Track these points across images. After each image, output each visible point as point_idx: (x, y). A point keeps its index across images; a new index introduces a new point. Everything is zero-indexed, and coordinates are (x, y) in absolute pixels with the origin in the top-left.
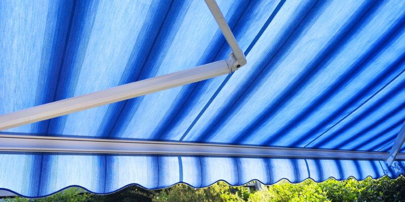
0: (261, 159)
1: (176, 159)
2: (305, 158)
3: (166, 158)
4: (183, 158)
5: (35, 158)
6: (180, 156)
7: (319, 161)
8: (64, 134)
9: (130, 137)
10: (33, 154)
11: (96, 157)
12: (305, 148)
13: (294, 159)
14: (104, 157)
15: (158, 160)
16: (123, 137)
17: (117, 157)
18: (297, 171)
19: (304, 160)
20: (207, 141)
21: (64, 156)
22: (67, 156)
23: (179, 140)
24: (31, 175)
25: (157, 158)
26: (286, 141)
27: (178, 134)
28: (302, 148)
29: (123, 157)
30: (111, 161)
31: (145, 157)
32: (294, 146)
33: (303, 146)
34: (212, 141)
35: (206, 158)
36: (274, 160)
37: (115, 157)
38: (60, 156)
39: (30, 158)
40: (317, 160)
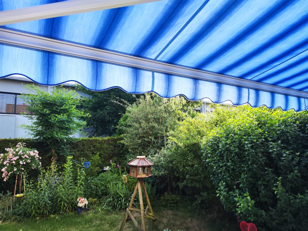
0: (215, 84)
1: (150, 73)
2: (249, 88)
3: (143, 72)
4: (156, 74)
5: (43, 54)
6: (153, 72)
7: (259, 92)
8: (64, 39)
9: (116, 50)
10: (41, 52)
11: (90, 62)
12: (250, 80)
13: (240, 87)
14: (95, 63)
15: (136, 72)
16: (110, 48)
17: (106, 64)
18: (240, 96)
19: (247, 89)
20: (176, 63)
21: (65, 57)
22: (67, 57)
23: (154, 59)
24: (41, 67)
25: (136, 70)
26: (237, 72)
27: (154, 53)
28: (249, 80)
29: (110, 65)
30: (101, 67)
31: (127, 68)
32: (242, 77)
33: (249, 78)
34: (179, 63)
35: (173, 76)
36: (225, 85)
37: (104, 64)
38: (63, 57)
39: (40, 54)
40: (257, 91)
